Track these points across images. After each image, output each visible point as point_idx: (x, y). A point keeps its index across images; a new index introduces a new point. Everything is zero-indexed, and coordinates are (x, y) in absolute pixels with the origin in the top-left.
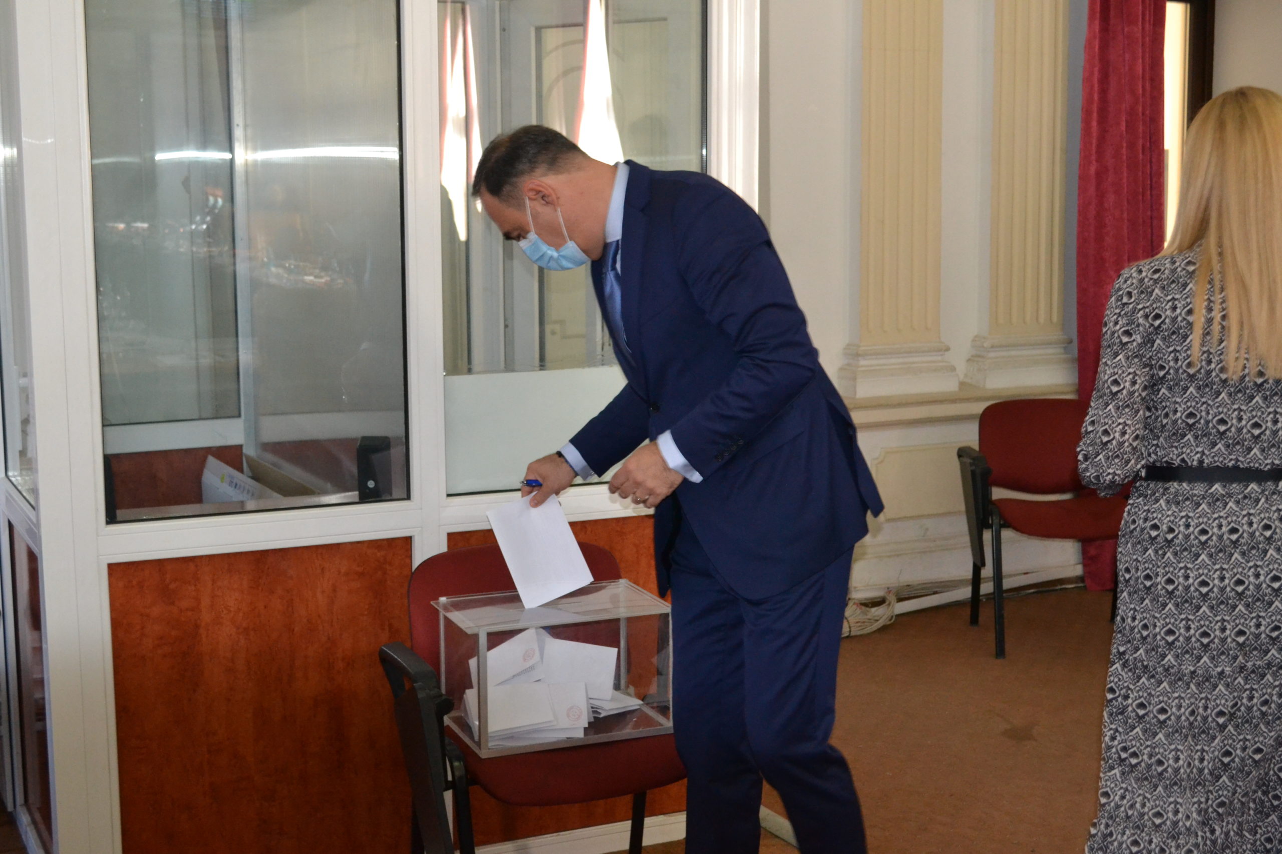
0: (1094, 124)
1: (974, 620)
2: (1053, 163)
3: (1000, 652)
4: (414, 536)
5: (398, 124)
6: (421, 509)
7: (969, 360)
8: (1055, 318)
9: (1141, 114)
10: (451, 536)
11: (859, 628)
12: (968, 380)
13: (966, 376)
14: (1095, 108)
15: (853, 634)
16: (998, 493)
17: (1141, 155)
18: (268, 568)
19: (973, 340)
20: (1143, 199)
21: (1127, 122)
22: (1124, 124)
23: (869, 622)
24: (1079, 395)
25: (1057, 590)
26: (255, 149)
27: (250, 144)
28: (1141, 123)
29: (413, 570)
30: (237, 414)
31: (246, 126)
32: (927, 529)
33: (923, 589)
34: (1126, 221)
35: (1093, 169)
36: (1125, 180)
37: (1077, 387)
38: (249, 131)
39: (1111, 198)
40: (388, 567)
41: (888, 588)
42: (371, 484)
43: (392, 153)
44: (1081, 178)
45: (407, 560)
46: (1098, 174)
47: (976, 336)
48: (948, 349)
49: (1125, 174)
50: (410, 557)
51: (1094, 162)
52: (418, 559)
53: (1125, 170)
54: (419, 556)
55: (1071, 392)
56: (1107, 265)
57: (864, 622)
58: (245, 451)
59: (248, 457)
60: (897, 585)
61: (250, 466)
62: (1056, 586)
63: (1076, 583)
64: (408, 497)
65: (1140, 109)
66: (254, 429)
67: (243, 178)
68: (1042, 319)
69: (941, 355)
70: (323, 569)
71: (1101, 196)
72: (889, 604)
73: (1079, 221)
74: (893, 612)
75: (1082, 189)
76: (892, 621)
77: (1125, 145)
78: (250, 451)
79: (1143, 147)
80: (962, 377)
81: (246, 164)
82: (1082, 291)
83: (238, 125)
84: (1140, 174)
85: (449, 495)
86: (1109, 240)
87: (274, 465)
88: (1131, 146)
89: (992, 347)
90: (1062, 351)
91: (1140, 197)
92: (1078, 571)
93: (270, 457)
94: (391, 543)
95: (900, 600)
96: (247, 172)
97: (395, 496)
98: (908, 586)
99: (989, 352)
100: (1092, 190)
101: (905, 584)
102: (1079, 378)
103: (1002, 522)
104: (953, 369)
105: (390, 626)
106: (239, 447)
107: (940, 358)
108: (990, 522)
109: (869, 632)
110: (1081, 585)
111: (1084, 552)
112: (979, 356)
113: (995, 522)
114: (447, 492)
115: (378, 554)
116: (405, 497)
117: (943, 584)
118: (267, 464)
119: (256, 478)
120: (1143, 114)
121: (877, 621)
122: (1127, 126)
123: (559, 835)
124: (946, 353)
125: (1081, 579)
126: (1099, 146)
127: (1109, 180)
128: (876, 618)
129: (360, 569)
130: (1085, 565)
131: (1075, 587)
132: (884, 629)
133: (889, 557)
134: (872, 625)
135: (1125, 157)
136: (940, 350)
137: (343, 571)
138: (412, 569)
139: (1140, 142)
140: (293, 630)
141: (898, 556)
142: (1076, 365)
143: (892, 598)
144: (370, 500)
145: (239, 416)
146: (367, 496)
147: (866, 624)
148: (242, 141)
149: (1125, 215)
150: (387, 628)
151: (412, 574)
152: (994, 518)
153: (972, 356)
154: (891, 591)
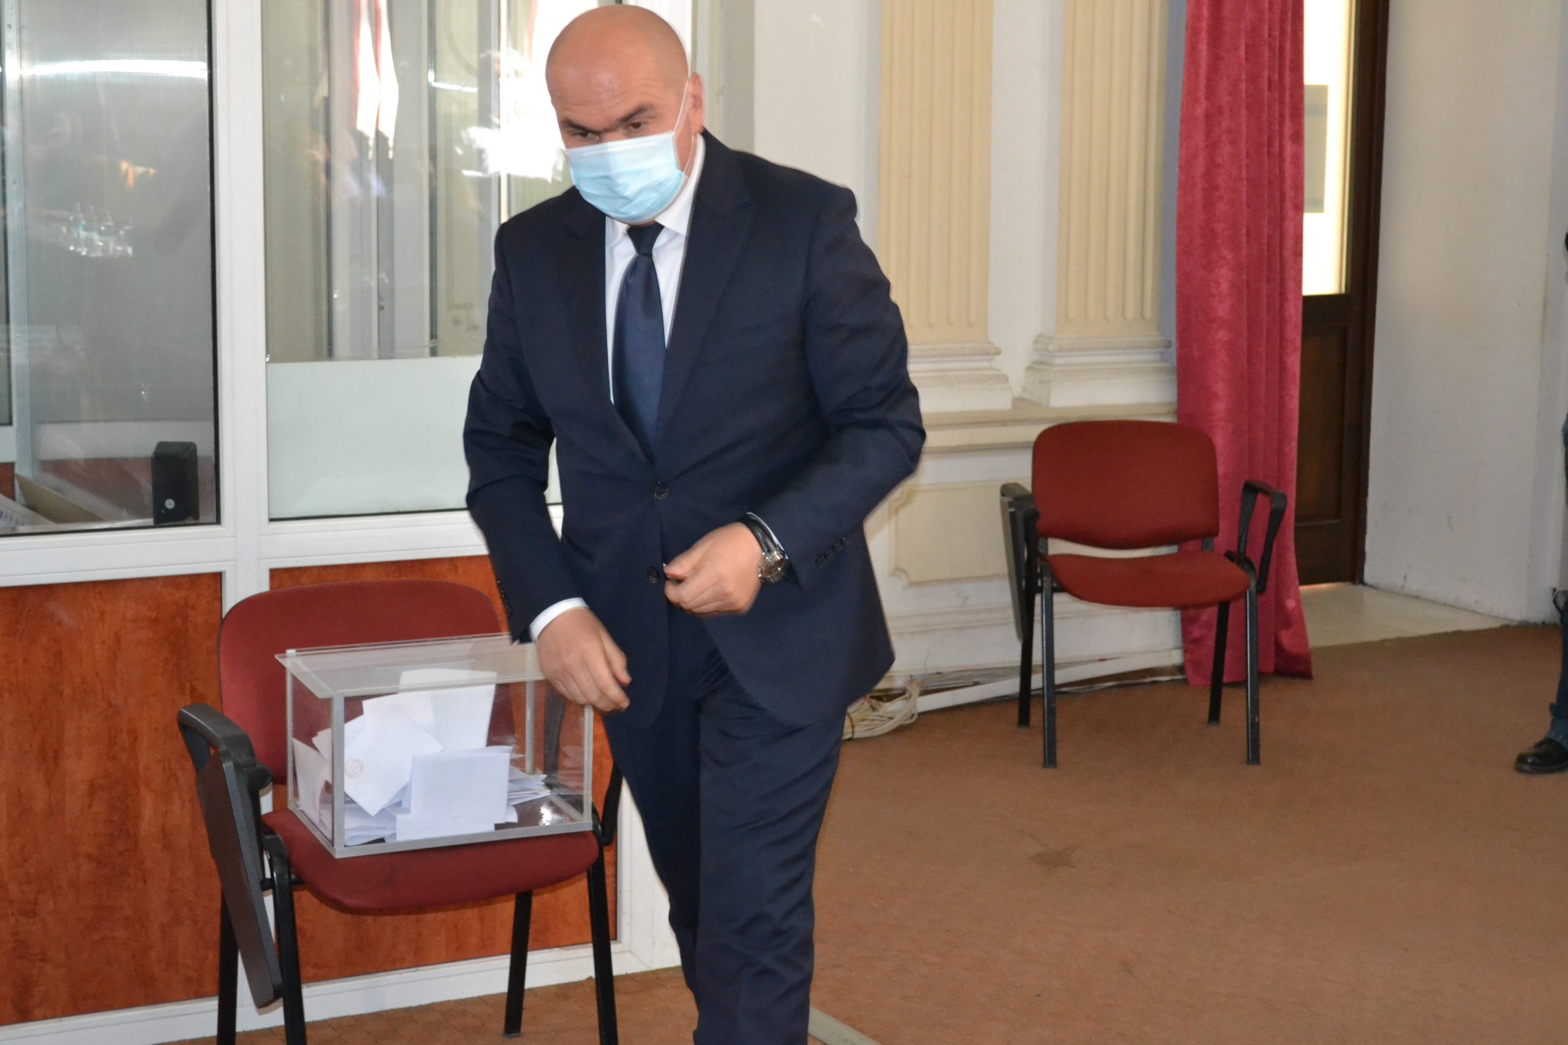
0: (1203, 48)
1: (1024, 719)
2: (1148, 101)
3: (1050, 759)
4: (225, 572)
5: (206, 31)
6: (235, 537)
7: (1030, 368)
8: (1148, 313)
9: (1267, 36)
10: (275, 574)
11: (866, 728)
12: (1027, 396)
13: (1025, 389)
14: (1204, 25)
15: (857, 735)
16: (1057, 547)
17: (1266, 93)
18: (29, 610)
19: (1036, 341)
20: (1269, 150)
21: (1247, 45)
22: (1243, 48)
23: (881, 721)
24: (1179, 418)
25: (1145, 683)
26: (33, 59)
27: (25, 53)
28: (1267, 47)
29: (224, 616)
30: (7, 420)
31: (20, 29)
32: (967, 598)
33: (956, 679)
34: (1245, 182)
35: (1200, 110)
36: (1244, 126)
37: (1175, 407)
38: (26, 36)
39: (1225, 150)
40: (191, 612)
41: (911, 676)
42: (170, 504)
43: (198, 70)
44: (1187, 120)
45: (217, 605)
46: (1208, 117)
47: (1039, 336)
48: (998, 352)
49: (1244, 119)
50: (220, 599)
51: (1203, 100)
52: (229, 602)
53: (1243, 111)
54: (231, 598)
55: (1167, 414)
56: (1219, 241)
57: (873, 720)
58: (18, 470)
59: (20, 478)
60: (923, 672)
61: (25, 494)
62: (1144, 677)
63: (1173, 674)
64: (218, 521)
65: (1266, 31)
66: (32, 442)
67: (17, 98)
68: (1130, 314)
69: (990, 360)
70: (102, 614)
71: (1212, 147)
72: (910, 697)
73: (1180, 183)
74: (915, 707)
75: (1186, 137)
76: (912, 721)
77: (1244, 76)
78: (23, 471)
79: (1269, 79)
80: (1018, 392)
81: (21, 80)
82: (1184, 278)
83: (10, 26)
84: (1265, 117)
85: (272, 520)
86: (1221, 207)
87: (57, 489)
88: (1253, 78)
89: (1059, 350)
90: (1157, 357)
91: (1266, 149)
92: (1176, 658)
93: (51, 480)
94: (194, 580)
95: (925, 692)
96: (21, 91)
97: (202, 519)
98: (939, 673)
99: (1055, 357)
100: (1199, 138)
101: (935, 671)
102: (1179, 394)
103: (1055, 585)
104: (1004, 379)
105: (193, 690)
106: (10, 466)
107: (986, 364)
108: (1039, 584)
109: (880, 733)
110: (1179, 677)
111: (1185, 633)
112: (1042, 363)
113: (1045, 585)
114: (269, 517)
115: (177, 595)
116: (215, 521)
117: (987, 672)
118: (46, 488)
119: (32, 507)
120: (1270, 35)
121: (891, 718)
122: (1247, 53)
123: (418, 970)
124: (998, 358)
125: (1181, 669)
126: (1210, 79)
127: (1224, 124)
128: (889, 715)
129: (153, 615)
130: (1185, 651)
131: (1171, 681)
132: (900, 730)
133: (913, 634)
134: (885, 724)
135: (1244, 95)
136: (987, 354)
137: (129, 615)
138: (221, 615)
139: (1266, 73)
140: (62, 693)
141: (926, 632)
142: (1174, 377)
143: (915, 690)
144: (166, 524)
145: (10, 423)
146: (163, 519)
147: (875, 722)
148: (15, 47)
149: (1244, 174)
150: (187, 691)
151: (222, 621)
152: (1045, 578)
153: (1035, 363)
154: (914, 680)
